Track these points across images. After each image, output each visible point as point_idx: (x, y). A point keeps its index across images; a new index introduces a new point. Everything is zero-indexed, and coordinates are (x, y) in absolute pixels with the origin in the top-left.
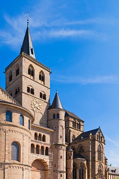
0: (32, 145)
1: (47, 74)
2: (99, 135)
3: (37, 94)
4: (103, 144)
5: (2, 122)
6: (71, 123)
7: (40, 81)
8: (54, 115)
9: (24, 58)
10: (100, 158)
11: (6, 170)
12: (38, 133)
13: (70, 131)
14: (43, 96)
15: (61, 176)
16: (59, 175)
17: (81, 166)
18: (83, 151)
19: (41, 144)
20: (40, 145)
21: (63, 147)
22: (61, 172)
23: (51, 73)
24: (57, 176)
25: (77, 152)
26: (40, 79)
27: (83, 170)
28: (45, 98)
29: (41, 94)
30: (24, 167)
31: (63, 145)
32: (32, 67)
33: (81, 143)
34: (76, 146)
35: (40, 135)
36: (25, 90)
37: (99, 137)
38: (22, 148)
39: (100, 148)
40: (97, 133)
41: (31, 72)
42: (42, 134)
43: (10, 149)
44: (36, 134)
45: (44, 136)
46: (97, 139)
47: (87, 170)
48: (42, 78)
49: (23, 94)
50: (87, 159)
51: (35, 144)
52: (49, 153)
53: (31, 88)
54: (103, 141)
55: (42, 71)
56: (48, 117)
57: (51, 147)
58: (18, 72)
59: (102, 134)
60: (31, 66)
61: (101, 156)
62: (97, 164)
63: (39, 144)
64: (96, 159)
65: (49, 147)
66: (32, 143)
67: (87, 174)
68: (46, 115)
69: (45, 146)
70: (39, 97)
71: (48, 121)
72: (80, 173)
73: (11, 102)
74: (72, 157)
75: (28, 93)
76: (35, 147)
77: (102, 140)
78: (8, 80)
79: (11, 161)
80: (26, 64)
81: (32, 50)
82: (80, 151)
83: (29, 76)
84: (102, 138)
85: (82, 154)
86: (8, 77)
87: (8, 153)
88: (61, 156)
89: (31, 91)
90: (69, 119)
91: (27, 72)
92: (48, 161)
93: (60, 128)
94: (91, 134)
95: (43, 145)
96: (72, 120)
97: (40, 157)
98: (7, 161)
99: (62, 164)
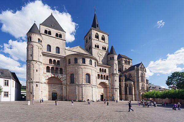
0: (99, 75)
1: (106, 37)
2: (142, 67)
3: (101, 48)
4: (145, 72)
5: (80, 64)
6: (124, 61)
7: (102, 41)
8: (111, 58)
9: (93, 30)
10: (142, 81)
11: (83, 88)
13: (123, 66)
14: (104, 48)
15: (116, 91)
16: (115, 90)
17: (130, 85)
18: (131, 76)
19: (103, 74)
21: (117, 75)
22: (115, 89)
23: (108, 35)
24: (114, 91)
25: (128, 78)
26: (102, 39)
27: (131, 87)
28: (105, 49)
29: (103, 47)
30: (93, 86)
31: (116, 74)
33: (130, 72)
34: (127, 74)
35: (103, 69)
36: (94, 46)
37: (142, 68)
38: (91, 77)
39: (143, 74)
40: (140, 66)
41: (97, 37)
43: (85, 77)
44: (100, 69)
45: (105, 70)
46: (140, 69)
47: (133, 87)
48: (103, 39)
49: (93, 49)
50: (133, 81)
51: (100, 74)
52: (109, 79)
53: (97, 45)
54: (144, 70)
55: (103, 35)
56: (107, 59)
57: (109, 75)
58: (90, 38)
59: (144, 66)
60: (97, 33)
61: (143, 80)
62: (141, 84)
63: (102, 74)
64: (140, 81)
66: (98, 73)
67: (134, 90)
69: (106, 75)
71: (107, 61)
72: (129, 89)
73: (86, 53)
74: (124, 80)
76: (100, 75)
77: (143, 70)
78: (86, 42)
79: (86, 84)
80: (94, 32)
81: (97, 25)
82: (129, 77)
83: (96, 39)
84: (143, 68)
85: (131, 78)
86: (86, 41)
87: (84, 79)
88: (116, 80)
89: (97, 47)
90: (122, 59)
91: (95, 37)
92: (108, 83)
93: (115, 64)
94: (136, 67)
95: (104, 74)
96: (125, 59)
97: (103, 81)
98: (83, 83)
99: (117, 84)
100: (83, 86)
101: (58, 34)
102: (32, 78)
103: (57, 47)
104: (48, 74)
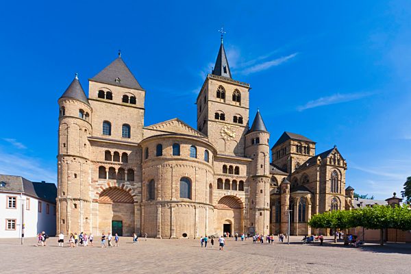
0: (220, 180)
1: (245, 93)
2: (335, 157)
3: (229, 119)
4: (342, 170)
5: (168, 157)
6: (295, 148)
7: (234, 103)
9: (210, 80)
10: (335, 188)
11: (173, 209)
12: (228, 165)
13: (291, 158)
14: (239, 120)
15: (261, 214)
16: (258, 213)
17: (302, 201)
18: (308, 181)
19: (232, 177)
20: (231, 179)
21: (264, 179)
22: (260, 210)
23: (250, 89)
24: (255, 215)
25: (300, 184)
26: (234, 100)
27: (304, 208)
28: (241, 120)
29: (235, 118)
30: (197, 205)
31: (264, 176)
32: (223, 88)
33: (305, 171)
34: (299, 176)
35: (231, 167)
36: (211, 116)
37: (334, 160)
39: (337, 175)
40: (330, 155)
41: (221, 95)
42: (234, 166)
43: (179, 186)
44: (225, 167)
45: (237, 168)
46: (330, 162)
47: (310, 206)
48: (237, 98)
49: (209, 122)
50: (312, 191)
51: (224, 178)
52: (245, 188)
53: (220, 113)
54: (342, 165)
55: (237, 90)
56: (245, 144)
57: (247, 180)
58: (206, 99)
59: (340, 155)
60: (221, 87)
61: (338, 187)
62: (329, 199)
63: (229, 178)
64: (328, 190)
65: (244, 180)
66: (219, 177)
67: (310, 211)
68: (243, 141)
69: (238, 180)
70: (232, 122)
71: (245, 149)
72: (300, 210)
74: (288, 190)
75: (217, 120)
76: (224, 181)
77: (339, 164)
78: (199, 110)
79: (180, 199)
80: (213, 86)
81: (225, 68)
82: (304, 182)
83: (218, 100)
84: (339, 161)
85: (306, 186)
87: (176, 190)
88: (261, 191)
89: (221, 117)
90: (290, 143)
91: (216, 96)
92: (244, 197)
93: (260, 155)
94: (319, 158)
95: (235, 179)
96: (296, 143)
97: (231, 193)
98: (174, 199)
99: (265, 200)
100: (173, 204)
101: (128, 97)
102: (66, 191)
103: (124, 125)
104: (102, 181)
